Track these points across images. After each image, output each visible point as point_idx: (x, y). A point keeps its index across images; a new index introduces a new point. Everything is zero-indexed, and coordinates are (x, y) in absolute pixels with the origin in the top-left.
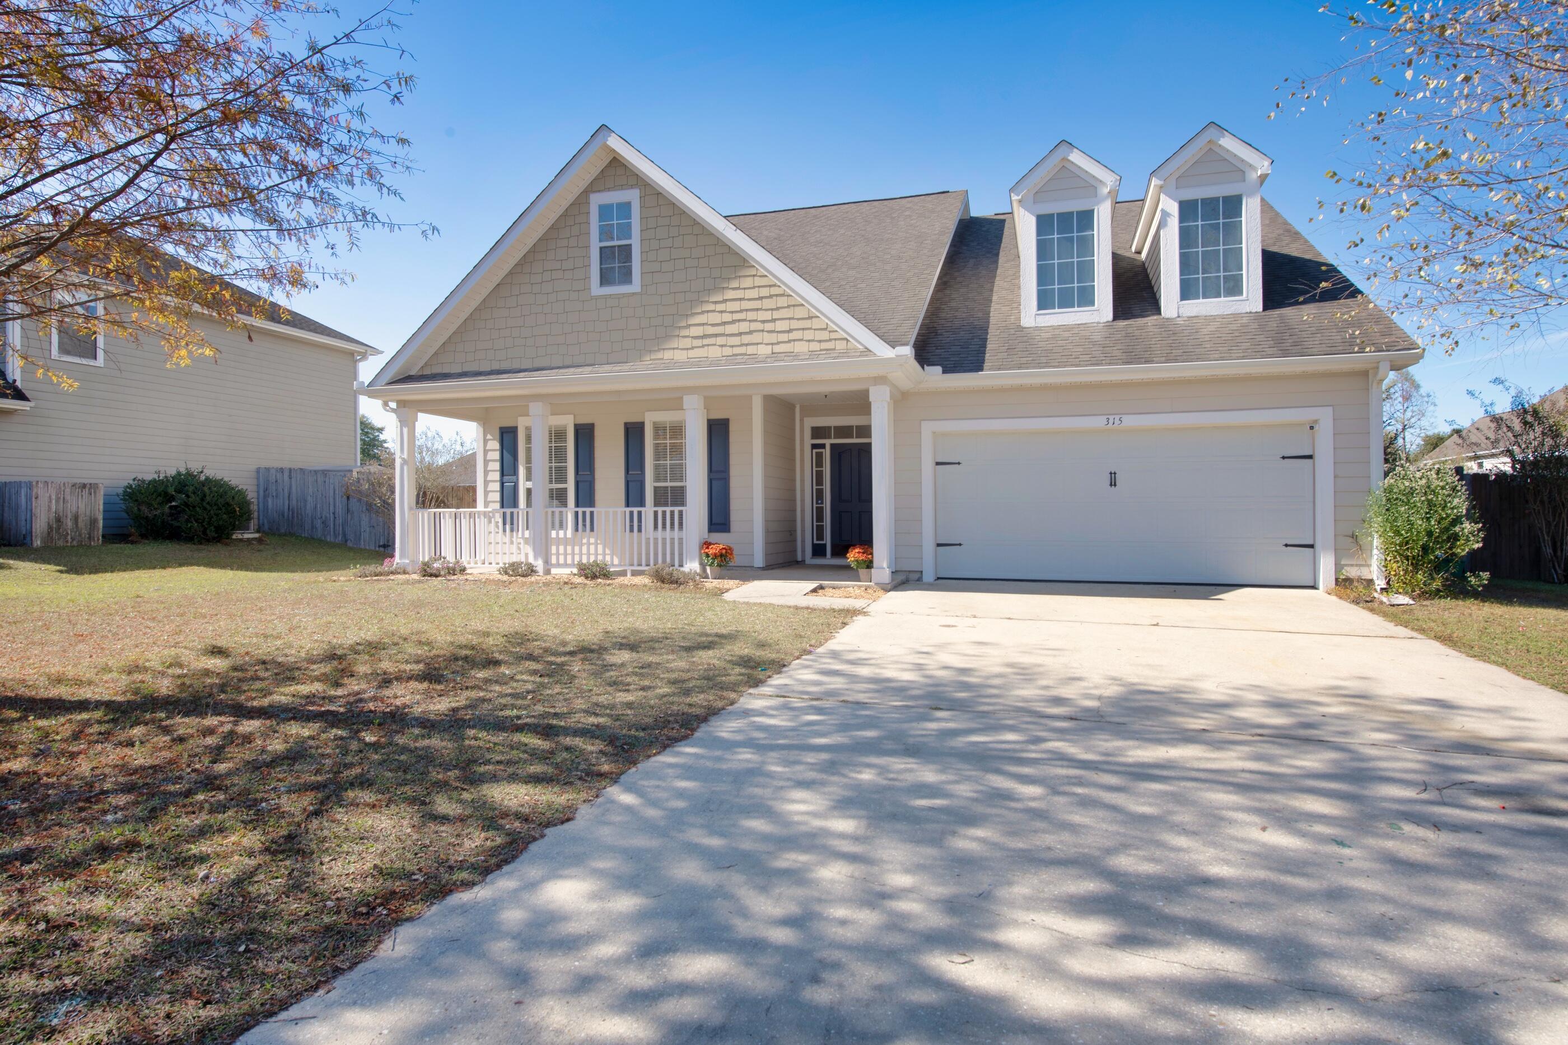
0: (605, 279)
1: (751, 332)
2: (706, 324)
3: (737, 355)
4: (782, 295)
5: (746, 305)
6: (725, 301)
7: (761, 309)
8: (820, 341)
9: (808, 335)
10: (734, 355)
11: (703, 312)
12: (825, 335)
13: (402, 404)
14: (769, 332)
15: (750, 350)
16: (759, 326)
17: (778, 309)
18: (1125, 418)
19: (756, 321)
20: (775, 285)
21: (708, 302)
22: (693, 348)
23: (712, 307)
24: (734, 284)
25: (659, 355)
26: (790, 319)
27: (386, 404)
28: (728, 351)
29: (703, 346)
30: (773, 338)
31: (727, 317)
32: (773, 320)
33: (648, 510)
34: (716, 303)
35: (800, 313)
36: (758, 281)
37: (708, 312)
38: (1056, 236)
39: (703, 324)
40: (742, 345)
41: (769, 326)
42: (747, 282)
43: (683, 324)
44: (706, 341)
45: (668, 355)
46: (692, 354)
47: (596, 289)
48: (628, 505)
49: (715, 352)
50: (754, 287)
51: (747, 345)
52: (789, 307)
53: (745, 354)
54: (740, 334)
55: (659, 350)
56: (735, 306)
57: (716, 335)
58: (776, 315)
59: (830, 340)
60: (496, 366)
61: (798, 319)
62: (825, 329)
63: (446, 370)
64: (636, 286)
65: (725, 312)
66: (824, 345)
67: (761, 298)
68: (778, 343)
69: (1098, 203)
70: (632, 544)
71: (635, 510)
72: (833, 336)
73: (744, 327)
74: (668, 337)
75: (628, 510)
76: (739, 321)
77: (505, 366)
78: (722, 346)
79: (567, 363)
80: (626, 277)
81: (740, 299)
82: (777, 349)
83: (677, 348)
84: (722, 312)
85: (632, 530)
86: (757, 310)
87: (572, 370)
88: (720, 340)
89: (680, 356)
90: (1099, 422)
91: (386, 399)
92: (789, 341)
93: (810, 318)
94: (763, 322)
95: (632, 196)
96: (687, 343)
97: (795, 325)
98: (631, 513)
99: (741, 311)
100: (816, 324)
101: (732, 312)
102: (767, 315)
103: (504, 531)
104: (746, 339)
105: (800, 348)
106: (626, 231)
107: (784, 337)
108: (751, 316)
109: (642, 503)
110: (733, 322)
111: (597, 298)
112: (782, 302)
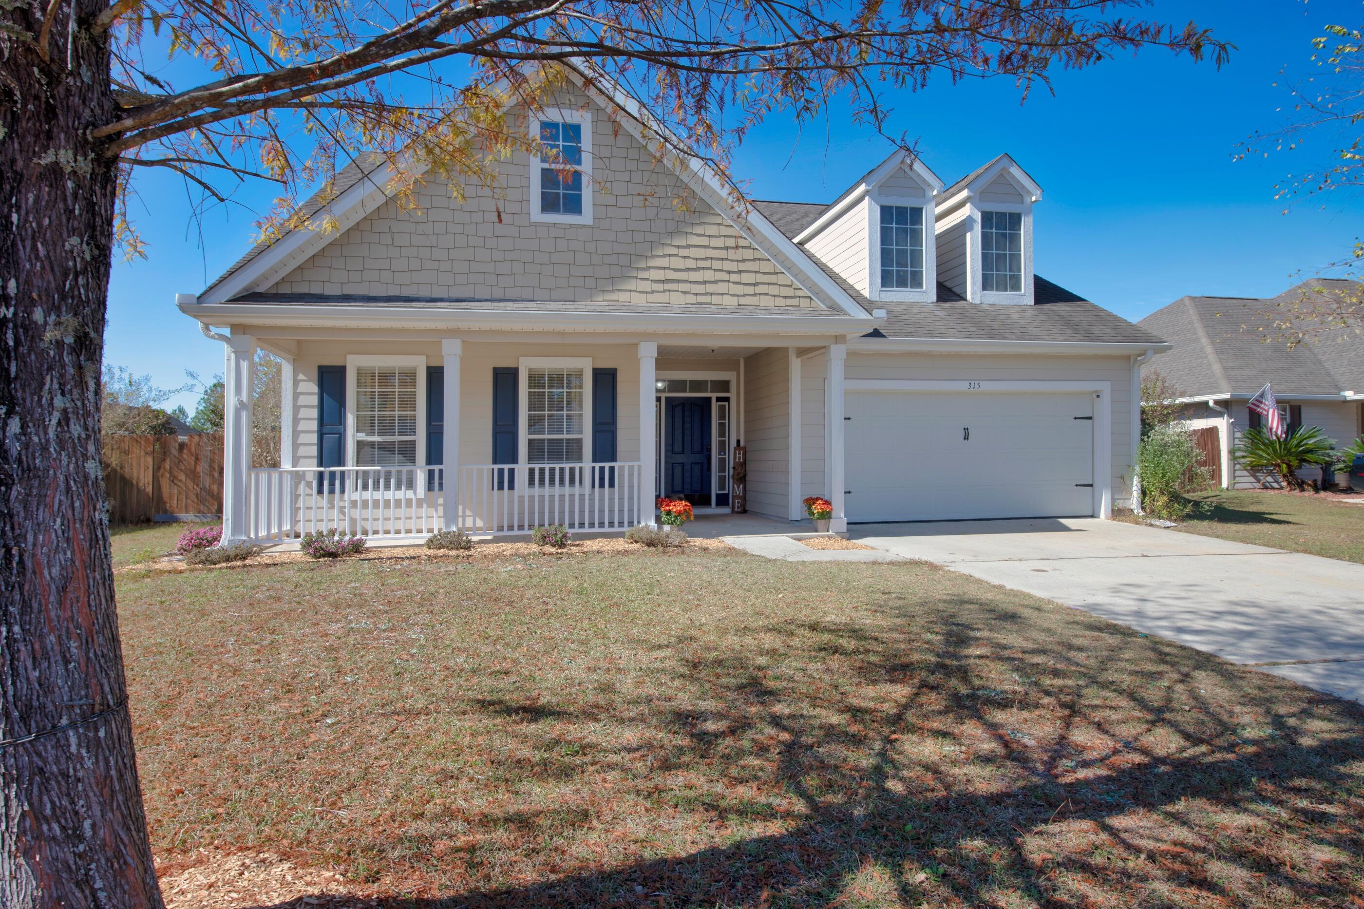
0: (549, 204)
1: (716, 282)
2: (668, 268)
3: (701, 304)
4: (749, 248)
5: (710, 253)
6: (689, 246)
7: (727, 259)
8: (785, 297)
9: (774, 290)
10: (698, 303)
11: (664, 256)
12: (789, 292)
13: (236, 328)
14: (734, 283)
15: (715, 299)
16: (724, 276)
17: (744, 261)
18: (982, 383)
19: (721, 270)
20: (741, 237)
21: (670, 245)
22: (653, 292)
23: (674, 251)
24: (699, 230)
25: (614, 296)
26: (755, 272)
27: (207, 327)
28: (691, 299)
29: (664, 291)
30: (739, 289)
31: (691, 264)
32: (740, 272)
33: (522, 468)
34: (678, 247)
35: (766, 267)
36: (724, 231)
37: (670, 255)
38: (894, 225)
39: (665, 268)
40: (707, 294)
41: (734, 278)
42: (712, 230)
43: (642, 265)
44: (668, 286)
45: (624, 297)
46: (651, 298)
47: (536, 214)
48: (495, 462)
49: (676, 299)
50: (719, 236)
51: (712, 294)
52: (754, 260)
53: (710, 304)
54: (705, 282)
55: (614, 291)
56: (700, 253)
57: (679, 281)
58: (742, 266)
59: (795, 297)
60: (394, 291)
61: (764, 273)
62: (790, 286)
63: (316, 289)
64: (587, 216)
65: (689, 257)
66: (789, 302)
67: (727, 248)
68: (745, 295)
69: (926, 203)
70: (501, 503)
71: (506, 467)
72: (798, 293)
73: (709, 275)
74: (624, 278)
75: (496, 467)
76: (703, 268)
77: (406, 292)
78: (685, 293)
79: (495, 296)
80: (574, 205)
81: (705, 247)
82: (743, 301)
83: (635, 291)
84: (685, 257)
85: (501, 487)
86: (723, 259)
87: (510, 304)
88: (683, 287)
89: (638, 300)
90: (963, 386)
91: (207, 320)
92: (755, 294)
93: (776, 273)
94: (729, 272)
95: (583, 119)
96: (647, 286)
97: (761, 278)
98: (501, 471)
99: (706, 259)
100: (781, 280)
101: (696, 259)
102: (733, 266)
103: (320, 491)
104: (711, 288)
105: (765, 302)
106: (573, 155)
107: (750, 290)
108: (716, 264)
109: (515, 461)
110: (698, 269)
111: (537, 225)
112: (748, 254)
